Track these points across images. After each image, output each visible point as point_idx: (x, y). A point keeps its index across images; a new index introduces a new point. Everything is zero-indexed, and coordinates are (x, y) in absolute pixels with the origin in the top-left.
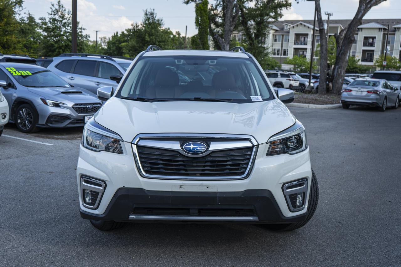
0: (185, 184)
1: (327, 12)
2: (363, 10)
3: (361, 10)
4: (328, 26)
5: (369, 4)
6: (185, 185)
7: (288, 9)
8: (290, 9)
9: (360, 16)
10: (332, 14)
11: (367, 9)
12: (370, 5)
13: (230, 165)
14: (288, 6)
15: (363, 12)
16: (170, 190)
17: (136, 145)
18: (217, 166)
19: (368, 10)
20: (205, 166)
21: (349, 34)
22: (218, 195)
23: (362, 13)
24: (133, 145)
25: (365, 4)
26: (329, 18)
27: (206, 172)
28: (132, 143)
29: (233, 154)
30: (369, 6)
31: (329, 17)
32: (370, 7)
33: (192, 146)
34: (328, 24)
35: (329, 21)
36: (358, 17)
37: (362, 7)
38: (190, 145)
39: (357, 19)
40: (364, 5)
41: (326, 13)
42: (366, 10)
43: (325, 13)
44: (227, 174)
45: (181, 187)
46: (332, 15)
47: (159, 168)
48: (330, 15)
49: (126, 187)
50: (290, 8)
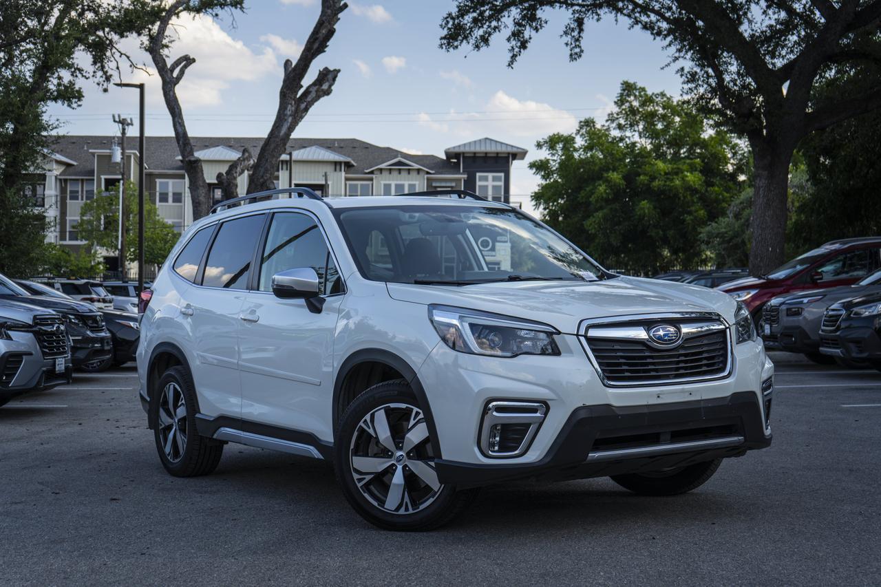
0: (662, 391)
1: (119, 116)
2: (290, 115)
3: (286, 115)
4: (123, 154)
5: (303, 103)
6: (663, 393)
7: (74, 105)
8: (80, 106)
9: (284, 130)
10: (131, 120)
11: (300, 114)
12: (305, 103)
13: (706, 358)
14: (75, 97)
15: (290, 119)
16: (646, 403)
17: (585, 336)
18: (692, 361)
19: (302, 117)
20: (678, 362)
21: (261, 174)
22: (702, 405)
23: (289, 124)
24: (580, 337)
25: (293, 102)
26: (124, 132)
27: (682, 371)
28: (577, 335)
29: (705, 342)
30: (303, 106)
31: (124, 129)
32: (306, 110)
33: (661, 333)
34: (123, 149)
35: (125, 139)
36: (279, 132)
37: (288, 109)
38: (659, 331)
39: (277, 137)
40: (291, 104)
41: (117, 119)
42: (298, 116)
43: (114, 116)
44: (705, 373)
45: (658, 397)
46: (132, 125)
47: (623, 371)
48: (128, 125)
49: (588, 404)
50: (79, 103)
